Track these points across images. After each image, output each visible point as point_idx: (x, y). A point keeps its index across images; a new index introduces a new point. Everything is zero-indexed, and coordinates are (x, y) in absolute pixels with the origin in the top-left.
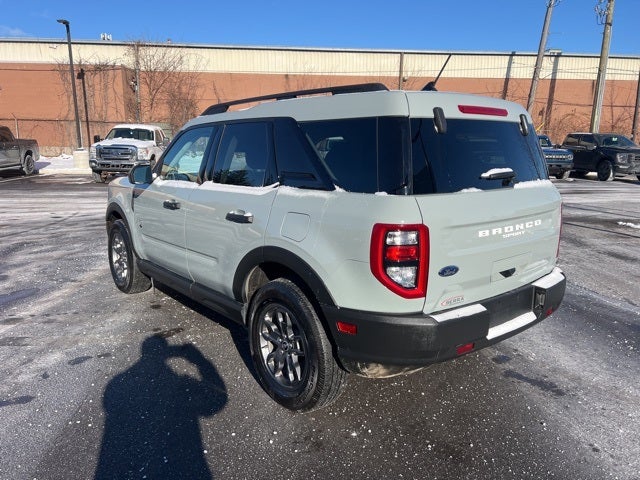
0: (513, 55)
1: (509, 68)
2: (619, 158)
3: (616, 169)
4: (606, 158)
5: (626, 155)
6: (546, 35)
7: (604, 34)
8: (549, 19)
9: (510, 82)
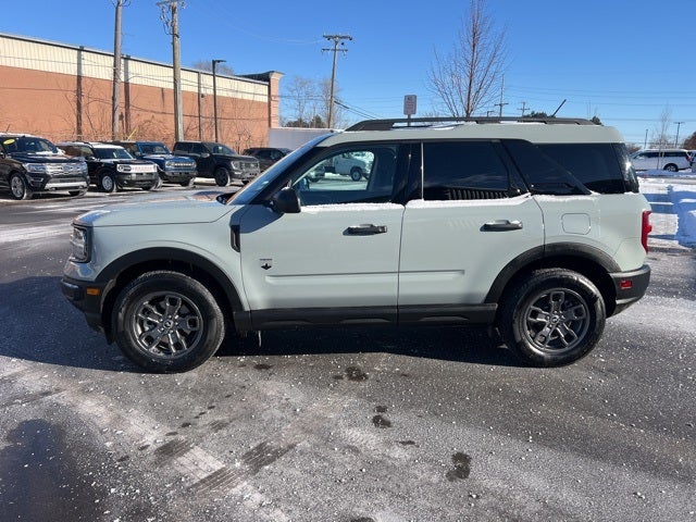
0: (81, 50)
1: (79, 64)
2: (233, 166)
3: (232, 176)
4: (220, 166)
5: (238, 162)
6: (120, 35)
7: (173, 44)
8: (120, 18)
9: (83, 80)
